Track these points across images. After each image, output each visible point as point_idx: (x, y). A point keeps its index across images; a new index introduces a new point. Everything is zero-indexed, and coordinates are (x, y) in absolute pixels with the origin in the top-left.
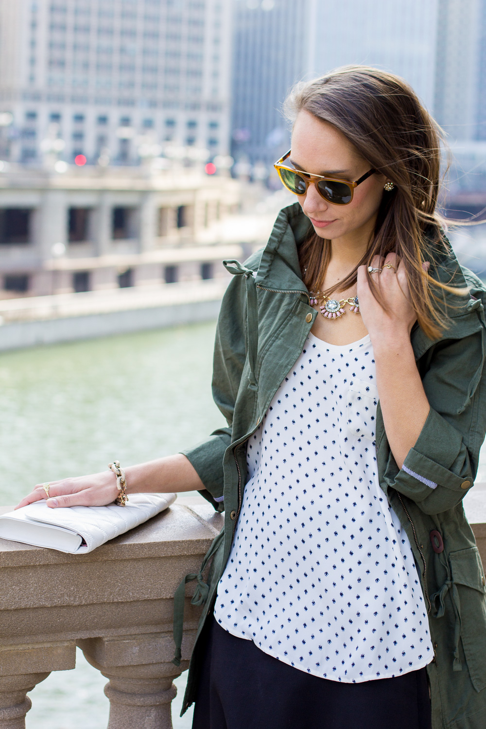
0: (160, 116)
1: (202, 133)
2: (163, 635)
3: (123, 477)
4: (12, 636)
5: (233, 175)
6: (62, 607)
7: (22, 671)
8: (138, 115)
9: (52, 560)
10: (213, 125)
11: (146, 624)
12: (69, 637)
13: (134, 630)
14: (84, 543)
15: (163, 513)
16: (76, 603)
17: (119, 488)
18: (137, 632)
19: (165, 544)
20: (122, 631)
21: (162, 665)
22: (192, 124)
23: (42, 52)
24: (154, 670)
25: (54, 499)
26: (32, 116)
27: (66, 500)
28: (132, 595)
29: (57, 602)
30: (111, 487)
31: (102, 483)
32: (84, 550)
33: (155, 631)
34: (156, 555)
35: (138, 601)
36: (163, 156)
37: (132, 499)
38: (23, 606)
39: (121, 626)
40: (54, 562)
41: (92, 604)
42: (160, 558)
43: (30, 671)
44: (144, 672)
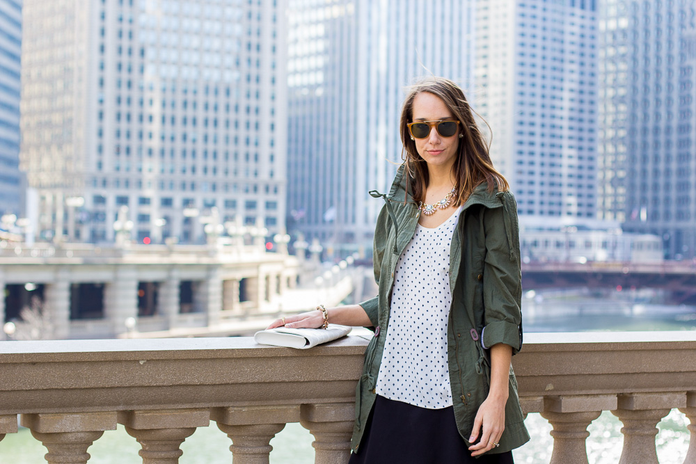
0: (221, 197)
1: (261, 213)
2: (348, 404)
3: (326, 312)
4: (266, 400)
5: (292, 252)
6: (294, 382)
7: (271, 422)
8: (199, 197)
9: (290, 353)
10: (270, 205)
11: (339, 397)
12: (297, 403)
13: (332, 400)
14: (308, 343)
15: (345, 337)
16: (302, 380)
17: (324, 318)
18: (334, 401)
19: (350, 347)
20: (326, 400)
21: (347, 423)
22: (251, 205)
23: (109, 141)
24: (343, 426)
25: (289, 324)
26: (100, 200)
27: (295, 324)
28: (332, 377)
29: (292, 379)
30: (320, 318)
31: (315, 315)
32: (308, 347)
33: (344, 401)
34: (345, 354)
35: (335, 381)
36: (226, 234)
37: (331, 326)
38: (273, 380)
39: (325, 397)
40: (290, 355)
41: (311, 381)
42: (347, 355)
43: (275, 422)
44: (337, 426)
